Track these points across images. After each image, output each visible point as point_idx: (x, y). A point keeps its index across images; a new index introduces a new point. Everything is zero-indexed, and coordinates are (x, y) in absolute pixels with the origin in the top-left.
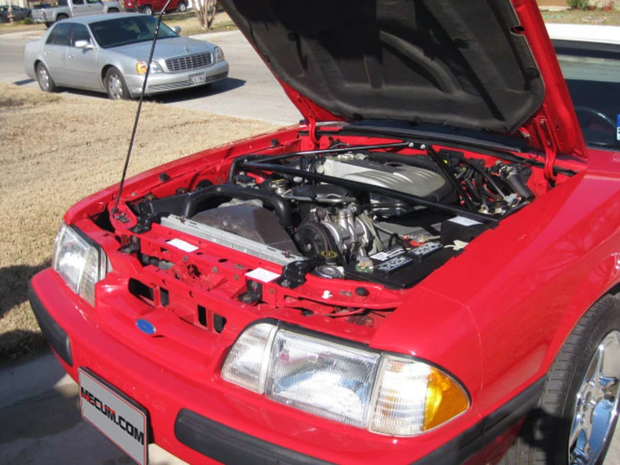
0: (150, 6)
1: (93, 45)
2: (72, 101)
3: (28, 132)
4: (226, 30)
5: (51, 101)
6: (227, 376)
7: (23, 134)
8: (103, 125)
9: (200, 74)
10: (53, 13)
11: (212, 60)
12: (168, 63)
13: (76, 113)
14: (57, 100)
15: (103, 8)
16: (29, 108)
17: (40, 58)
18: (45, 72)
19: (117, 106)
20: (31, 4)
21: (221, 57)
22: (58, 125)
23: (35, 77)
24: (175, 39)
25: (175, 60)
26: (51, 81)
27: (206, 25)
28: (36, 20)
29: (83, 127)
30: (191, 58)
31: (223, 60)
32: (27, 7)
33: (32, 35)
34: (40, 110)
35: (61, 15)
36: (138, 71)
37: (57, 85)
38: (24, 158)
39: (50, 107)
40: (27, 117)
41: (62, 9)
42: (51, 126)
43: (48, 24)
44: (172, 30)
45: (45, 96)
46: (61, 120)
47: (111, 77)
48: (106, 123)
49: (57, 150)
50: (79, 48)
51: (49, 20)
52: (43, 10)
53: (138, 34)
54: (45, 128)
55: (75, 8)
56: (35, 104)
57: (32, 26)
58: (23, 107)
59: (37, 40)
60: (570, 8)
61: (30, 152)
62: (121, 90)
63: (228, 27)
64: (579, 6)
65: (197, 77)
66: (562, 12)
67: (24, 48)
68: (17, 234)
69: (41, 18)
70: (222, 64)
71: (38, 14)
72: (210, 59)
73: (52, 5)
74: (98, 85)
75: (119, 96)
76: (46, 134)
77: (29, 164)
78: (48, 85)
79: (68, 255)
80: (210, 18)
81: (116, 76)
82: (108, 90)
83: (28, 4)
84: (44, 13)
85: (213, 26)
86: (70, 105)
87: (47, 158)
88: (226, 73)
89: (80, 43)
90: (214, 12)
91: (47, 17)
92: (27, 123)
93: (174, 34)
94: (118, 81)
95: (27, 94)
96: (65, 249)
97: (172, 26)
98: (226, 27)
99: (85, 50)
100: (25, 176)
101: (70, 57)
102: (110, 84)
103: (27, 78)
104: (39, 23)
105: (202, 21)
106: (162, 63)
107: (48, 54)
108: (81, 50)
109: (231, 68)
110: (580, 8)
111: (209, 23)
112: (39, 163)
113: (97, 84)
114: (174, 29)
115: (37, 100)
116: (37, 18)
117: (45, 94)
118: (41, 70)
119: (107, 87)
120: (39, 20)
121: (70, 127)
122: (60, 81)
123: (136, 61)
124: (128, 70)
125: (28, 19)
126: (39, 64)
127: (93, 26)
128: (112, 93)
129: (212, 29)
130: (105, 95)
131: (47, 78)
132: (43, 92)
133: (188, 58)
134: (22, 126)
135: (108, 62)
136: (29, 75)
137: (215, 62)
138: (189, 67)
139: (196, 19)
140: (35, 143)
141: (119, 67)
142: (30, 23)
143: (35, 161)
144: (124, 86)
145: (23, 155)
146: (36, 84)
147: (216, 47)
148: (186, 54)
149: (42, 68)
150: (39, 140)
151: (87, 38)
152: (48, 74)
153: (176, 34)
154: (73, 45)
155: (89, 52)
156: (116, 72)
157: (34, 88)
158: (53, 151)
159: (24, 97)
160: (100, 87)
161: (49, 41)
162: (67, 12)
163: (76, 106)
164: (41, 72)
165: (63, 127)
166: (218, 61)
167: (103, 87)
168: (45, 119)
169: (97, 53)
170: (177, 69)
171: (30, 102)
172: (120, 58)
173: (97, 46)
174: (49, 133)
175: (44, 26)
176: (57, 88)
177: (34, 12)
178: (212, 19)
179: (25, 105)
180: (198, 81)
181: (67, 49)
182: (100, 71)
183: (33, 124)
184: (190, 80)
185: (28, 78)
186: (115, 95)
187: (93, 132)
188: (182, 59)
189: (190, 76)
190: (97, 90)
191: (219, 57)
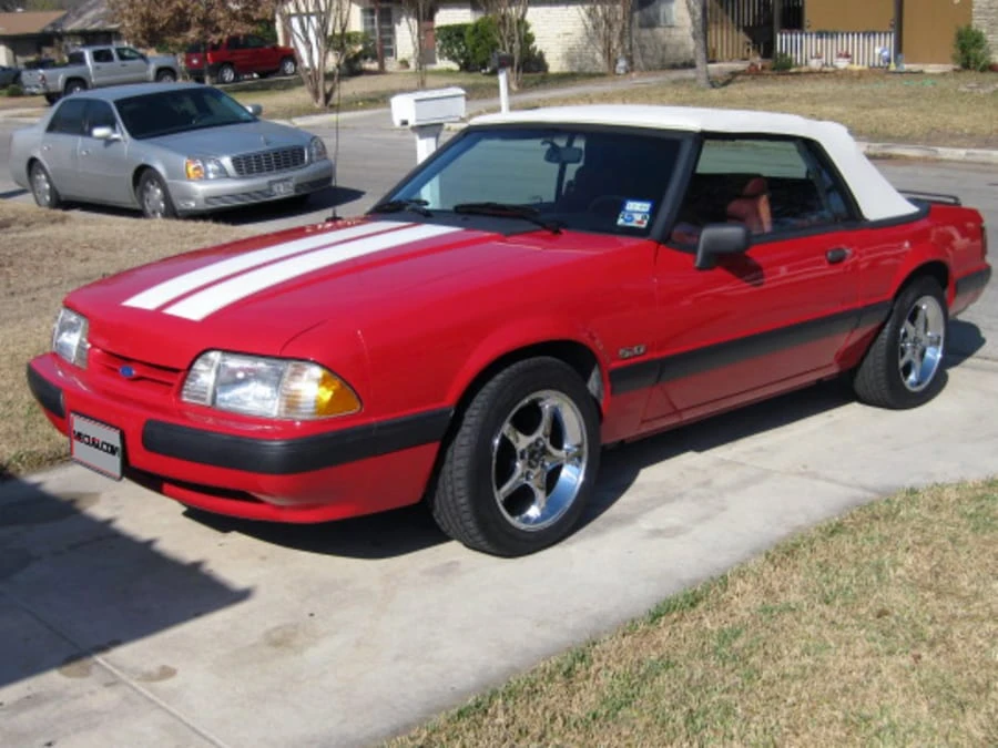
0: (231, 65)
1: (121, 134)
2: (86, 222)
3: (19, 261)
4: (356, 109)
5: (53, 222)
6: (185, 399)
7: (11, 264)
8: (130, 252)
9: (286, 180)
10: (58, 78)
11: (306, 157)
12: (236, 162)
13: (91, 237)
14: (63, 220)
15: (147, 69)
16: (18, 232)
17: (38, 155)
18: (43, 177)
19: (153, 227)
20: (21, 60)
21: (322, 152)
22: (63, 252)
23: (28, 187)
24: (251, 125)
25: (247, 158)
26: (53, 192)
27: (321, 100)
28: (28, 89)
29: (98, 254)
30: (272, 155)
31: (325, 159)
32: (13, 65)
33: (21, 116)
34: (37, 233)
35: (72, 82)
36: (189, 176)
37: (63, 199)
38: (13, 294)
39: (50, 230)
40: (17, 242)
41: (74, 71)
42: (53, 252)
43: (51, 98)
44: (246, 111)
45: (43, 215)
46: (66, 246)
47: (148, 184)
48: (134, 250)
49: (61, 283)
50: (99, 138)
51: (52, 90)
52: (41, 71)
53: (192, 117)
54: (43, 257)
55: (98, 68)
56: (27, 225)
57: (21, 100)
58: (9, 229)
59: (32, 125)
60: (957, 67)
61: (22, 285)
62: (162, 205)
63: (360, 104)
64: (972, 66)
65: (281, 186)
66: (944, 74)
67: (11, 138)
68: (7, 370)
69: (37, 87)
70: (323, 164)
71: (32, 78)
72: (303, 155)
73: (58, 61)
74: (126, 197)
75: (159, 214)
76: (44, 263)
77: (21, 301)
78: (48, 198)
79: (65, 335)
80: (328, 88)
81: (156, 183)
82: (143, 206)
83: (15, 60)
84: (43, 78)
85: (334, 100)
86: (82, 227)
87: (46, 294)
88: (329, 179)
89: (99, 132)
90: (336, 79)
91: (49, 84)
92: (16, 250)
93: (250, 118)
94: (159, 191)
95: (14, 211)
96: (62, 329)
97: (248, 103)
98: (357, 102)
99: (108, 141)
100: (15, 314)
101: (84, 153)
102: (146, 195)
103: (14, 187)
104: (33, 94)
105: (316, 94)
106: (227, 161)
107: (49, 149)
108: (102, 142)
109: (339, 171)
110: (974, 68)
111: (328, 97)
112: (34, 299)
113: (124, 195)
114: (250, 110)
115: (33, 219)
116: (30, 87)
117: (45, 210)
118: (38, 174)
119: (141, 198)
120: (35, 90)
121: (80, 254)
122: (67, 191)
123: (185, 160)
124: (174, 173)
125: (14, 86)
126: (35, 164)
127: (120, 104)
128: (149, 209)
129: (332, 106)
130: (138, 213)
131: (47, 186)
132: (41, 209)
133: (267, 155)
134: (9, 253)
135: (143, 161)
136: (18, 183)
137: (311, 161)
138: (270, 169)
139: (305, 88)
140: (29, 275)
141: (160, 168)
142: (17, 93)
143: (29, 297)
144: (167, 198)
145: (12, 289)
146: (29, 197)
147: (314, 137)
148: (265, 148)
149: (40, 171)
150: (35, 270)
151: (111, 123)
152: (49, 180)
153: (254, 118)
154: (89, 134)
155: (114, 145)
156: (155, 177)
157: (26, 203)
158: (55, 285)
159: (12, 216)
160: (129, 201)
161: (52, 128)
162: (83, 76)
163: (90, 228)
164: (38, 177)
165: (70, 254)
166: (318, 160)
167: (135, 199)
168: (43, 244)
169: (126, 148)
170: (250, 171)
171: (21, 223)
172: (160, 155)
173: (127, 134)
174: (49, 262)
175: (43, 100)
176: (63, 203)
177: (26, 76)
178: (332, 91)
179: (14, 228)
180: (283, 191)
181: (80, 140)
182: (129, 175)
183: (26, 250)
184: (271, 190)
185: (18, 188)
186: (154, 212)
187: (113, 261)
188: (257, 157)
189: (271, 183)
190: (125, 206)
191: (319, 154)
